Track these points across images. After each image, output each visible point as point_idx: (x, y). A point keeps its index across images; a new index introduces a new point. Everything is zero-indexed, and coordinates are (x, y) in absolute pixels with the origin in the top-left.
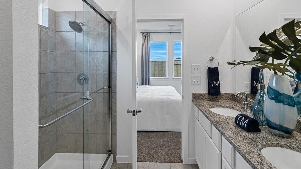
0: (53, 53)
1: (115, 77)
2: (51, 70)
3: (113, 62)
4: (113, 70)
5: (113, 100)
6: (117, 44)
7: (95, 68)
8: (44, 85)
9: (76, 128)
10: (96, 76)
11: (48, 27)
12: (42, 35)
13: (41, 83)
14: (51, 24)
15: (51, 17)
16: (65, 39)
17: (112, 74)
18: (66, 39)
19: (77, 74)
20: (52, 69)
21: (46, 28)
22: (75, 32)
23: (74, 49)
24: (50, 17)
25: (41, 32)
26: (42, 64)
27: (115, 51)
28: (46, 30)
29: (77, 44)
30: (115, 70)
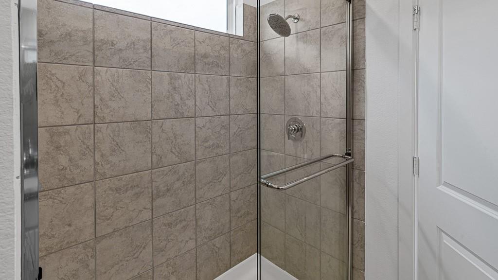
0: (252, 81)
1: (361, 132)
2: (247, 110)
3: (358, 94)
4: (357, 114)
5: (356, 187)
6: (367, 50)
7: (318, 109)
8: (235, 134)
9: (286, 223)
10: (320, 126)
11: (242, 36)
12: (231, 50)
13: (231, 130)
14: (247, 30)
15: (248, 18)
16: (269, 54)
17: (356, 123)
18: (271, 53)
19: (287, 118)
20: (250, 107)
21: (239, 38)
22: (283, 38)
23: (281, 70)
24: (245, 18)
25: (230, 45)
26: (232, 100)
27: (361, 67)
28: (238, 41)
29: (286, 60)
30: (363, 115)
